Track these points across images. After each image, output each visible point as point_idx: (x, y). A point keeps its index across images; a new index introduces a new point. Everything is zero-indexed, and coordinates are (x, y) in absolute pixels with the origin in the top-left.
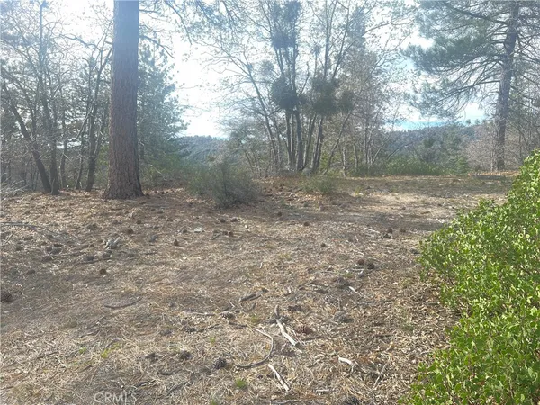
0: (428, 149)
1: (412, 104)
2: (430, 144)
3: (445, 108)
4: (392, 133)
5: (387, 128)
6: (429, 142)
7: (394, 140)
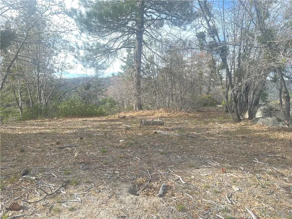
0: (87, 92)
1: (76, 57)
2: (88, 87)
3: (100, 63)
4: (61, 79)
5: (57, 75)
6: (87, 86)
7: (62, 84)
